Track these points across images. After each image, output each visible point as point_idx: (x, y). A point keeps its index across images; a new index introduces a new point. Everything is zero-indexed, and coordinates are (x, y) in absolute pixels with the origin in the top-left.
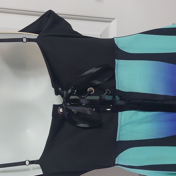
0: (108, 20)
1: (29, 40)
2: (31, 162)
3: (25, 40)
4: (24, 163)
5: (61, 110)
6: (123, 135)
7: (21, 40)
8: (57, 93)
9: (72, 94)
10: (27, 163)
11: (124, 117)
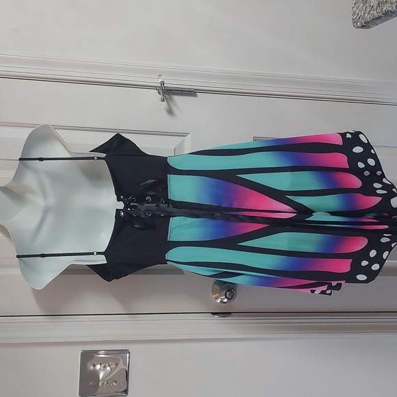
0: (184, 135)
1: (99, 158)
2: (98, 253)
3: (96, 158)
4: (93, 254)
5: (122, 214)
6: (173, 236)
7: (93, 158)
8: (119, 200)
9: (132, 201)
10: (95, 253)
11: (175, 222)
